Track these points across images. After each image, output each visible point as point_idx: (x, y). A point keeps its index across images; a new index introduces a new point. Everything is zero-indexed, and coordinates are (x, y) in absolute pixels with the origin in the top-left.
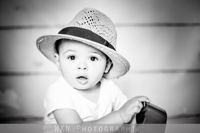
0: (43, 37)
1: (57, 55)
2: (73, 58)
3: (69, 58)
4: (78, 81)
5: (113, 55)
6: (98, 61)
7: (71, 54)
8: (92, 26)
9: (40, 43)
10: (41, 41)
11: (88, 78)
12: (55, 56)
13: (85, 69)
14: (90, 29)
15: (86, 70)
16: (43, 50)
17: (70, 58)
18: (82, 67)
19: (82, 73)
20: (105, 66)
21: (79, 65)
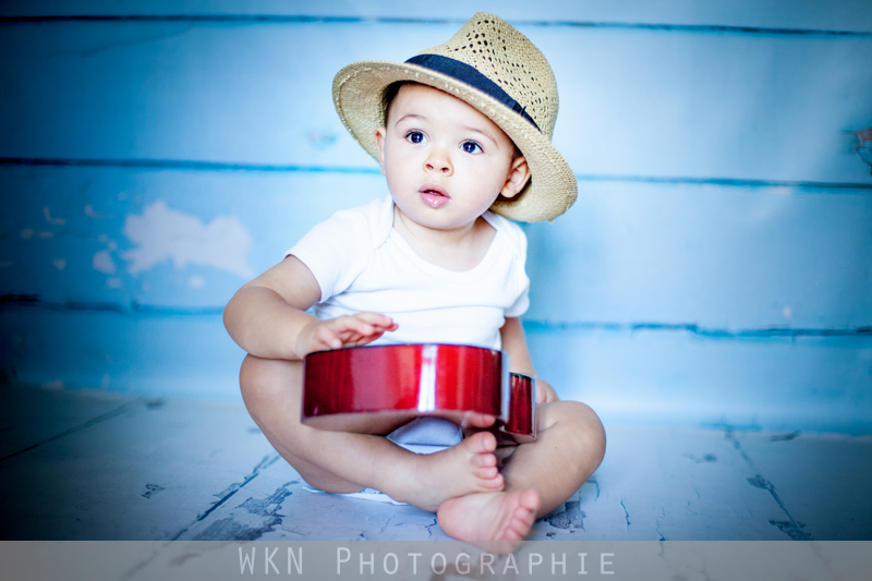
0: (351, 68)
1: (382, 131)
2: (416, 136)
3: (407, 136)
4: (423, 199)
5: (523, 131)
6: (482, 156)
7: (414, 124)
8: (480, 57)
9: (341, 87)
10: (344, 81)
11: (450, 195)
12: (378, 134)
13: (444, 169)
14: (473, 65)
15: (447, 173)
16: (350, 115)
17: (410, 137)
18: (439, 163)
19: (435, 179)
20: (504, 180)
21: (429, 158)
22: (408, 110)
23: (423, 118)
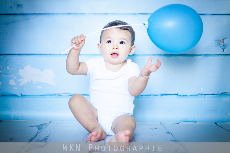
1: (100, 44)
2: (109, 42)
3: (107, 42)
6: (125, 45)
7: (108, 39)
13: (117, 49)
18: (115, 47)
19: (115, 51)
20: (130, 51)
21: (113, 46)
22: (107, 37)
23: (111, 38)
